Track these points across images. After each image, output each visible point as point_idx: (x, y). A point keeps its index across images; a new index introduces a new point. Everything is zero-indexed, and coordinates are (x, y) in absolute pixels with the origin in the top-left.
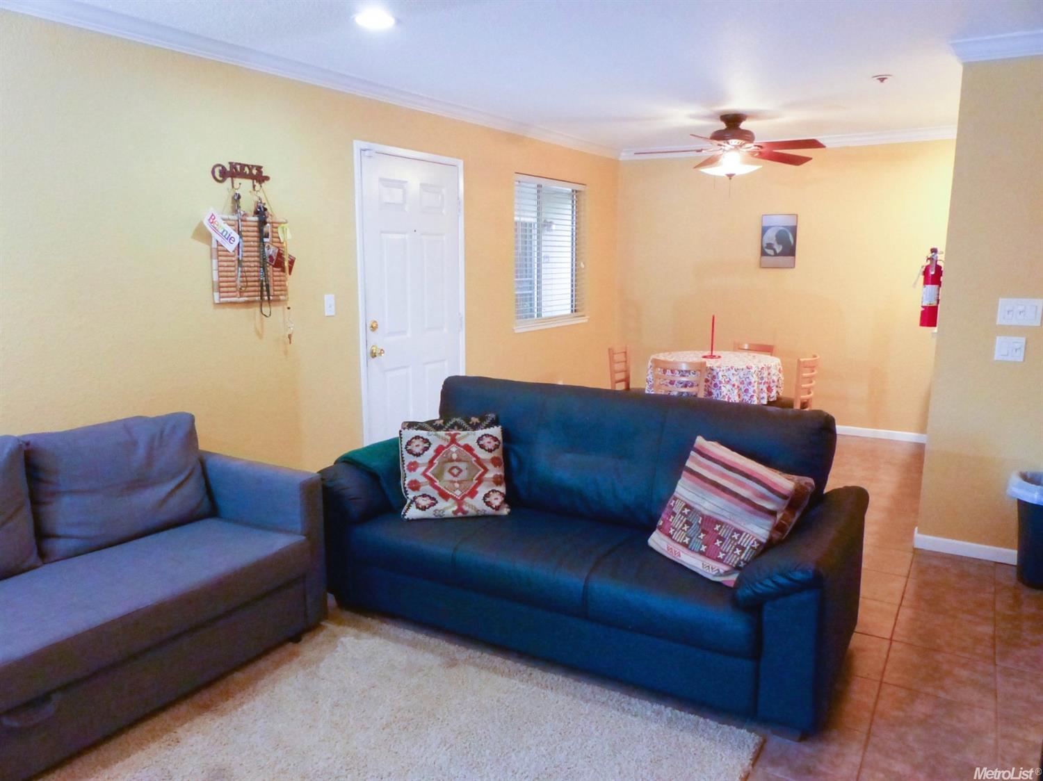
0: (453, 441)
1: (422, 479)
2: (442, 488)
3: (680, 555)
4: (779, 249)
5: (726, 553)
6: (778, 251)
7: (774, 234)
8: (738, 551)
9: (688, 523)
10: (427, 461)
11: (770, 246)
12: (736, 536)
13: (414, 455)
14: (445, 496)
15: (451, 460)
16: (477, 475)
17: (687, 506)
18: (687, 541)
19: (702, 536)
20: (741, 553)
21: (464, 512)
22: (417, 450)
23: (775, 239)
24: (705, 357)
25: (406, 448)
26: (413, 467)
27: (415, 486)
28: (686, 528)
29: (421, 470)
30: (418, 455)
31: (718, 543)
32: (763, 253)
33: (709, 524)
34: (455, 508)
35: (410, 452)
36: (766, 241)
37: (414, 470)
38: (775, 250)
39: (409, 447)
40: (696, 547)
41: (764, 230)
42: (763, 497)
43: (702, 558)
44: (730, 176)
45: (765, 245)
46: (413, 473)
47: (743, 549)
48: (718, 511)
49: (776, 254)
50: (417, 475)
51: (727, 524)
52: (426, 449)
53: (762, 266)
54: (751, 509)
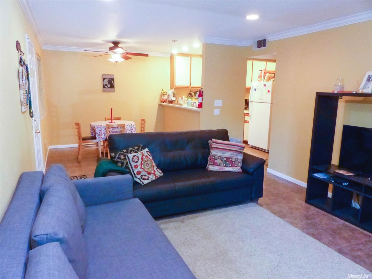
0: (143, 155)
1: (141, 170)
2: (148, 171)
3: (224, 169)
4: (109, 86)
5: (237, 164)
6: (109, 87)
7: (108, 80)
8: (239, 163)
9: (222, 161)
10: (140, 163)
11: (106, 85)
12: (237, 160)
13: (135, 162)
14: (149, 174)
15: (146, 162)
16: (152, 165)
17: (219, 157)
18: (224, 165)
19: (228, 163)
20: (240, 163)
21: (157, 177)
22: (136, 160)
23: (107, 82)
24: (109, 123)
25: (132, 160)
26: (136, 167)
27: (139, 173)
28: (222, 162)
29: (139, 167)
30: (137, 162)
31: (234, 163)
32: (104, 87)
33: (227, 159)
34: (154, 177)
35: (134, 162)
36: (105, 83)
37: (137, 167)
38: (108, 87)
39: (133, 160)
40: (228, 166)
41: (104, 79)
42: (240, 149)
43: (231, 168)
44: (117, 62)
45: (104, 85)
46: (137, 169)
47: (240, 162)
48: (230, 155)
49: (108, 88)
50: (139, 169)
51: (233, 158)
52: (139, 159)
53: (104, 91)
54: (239, 152)
